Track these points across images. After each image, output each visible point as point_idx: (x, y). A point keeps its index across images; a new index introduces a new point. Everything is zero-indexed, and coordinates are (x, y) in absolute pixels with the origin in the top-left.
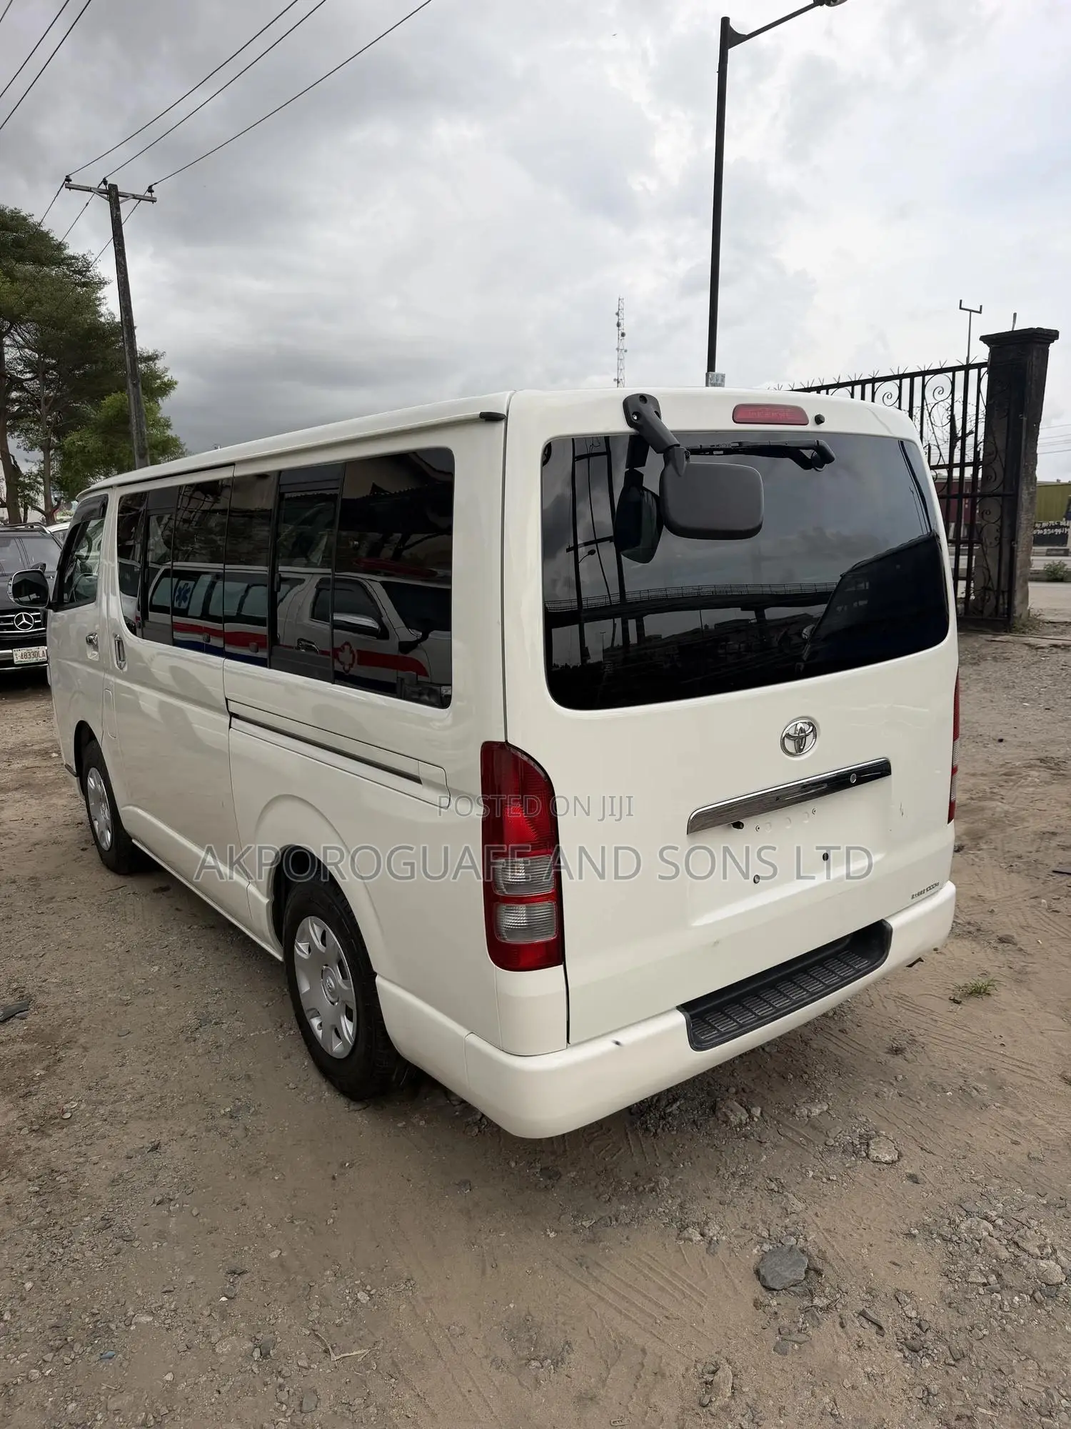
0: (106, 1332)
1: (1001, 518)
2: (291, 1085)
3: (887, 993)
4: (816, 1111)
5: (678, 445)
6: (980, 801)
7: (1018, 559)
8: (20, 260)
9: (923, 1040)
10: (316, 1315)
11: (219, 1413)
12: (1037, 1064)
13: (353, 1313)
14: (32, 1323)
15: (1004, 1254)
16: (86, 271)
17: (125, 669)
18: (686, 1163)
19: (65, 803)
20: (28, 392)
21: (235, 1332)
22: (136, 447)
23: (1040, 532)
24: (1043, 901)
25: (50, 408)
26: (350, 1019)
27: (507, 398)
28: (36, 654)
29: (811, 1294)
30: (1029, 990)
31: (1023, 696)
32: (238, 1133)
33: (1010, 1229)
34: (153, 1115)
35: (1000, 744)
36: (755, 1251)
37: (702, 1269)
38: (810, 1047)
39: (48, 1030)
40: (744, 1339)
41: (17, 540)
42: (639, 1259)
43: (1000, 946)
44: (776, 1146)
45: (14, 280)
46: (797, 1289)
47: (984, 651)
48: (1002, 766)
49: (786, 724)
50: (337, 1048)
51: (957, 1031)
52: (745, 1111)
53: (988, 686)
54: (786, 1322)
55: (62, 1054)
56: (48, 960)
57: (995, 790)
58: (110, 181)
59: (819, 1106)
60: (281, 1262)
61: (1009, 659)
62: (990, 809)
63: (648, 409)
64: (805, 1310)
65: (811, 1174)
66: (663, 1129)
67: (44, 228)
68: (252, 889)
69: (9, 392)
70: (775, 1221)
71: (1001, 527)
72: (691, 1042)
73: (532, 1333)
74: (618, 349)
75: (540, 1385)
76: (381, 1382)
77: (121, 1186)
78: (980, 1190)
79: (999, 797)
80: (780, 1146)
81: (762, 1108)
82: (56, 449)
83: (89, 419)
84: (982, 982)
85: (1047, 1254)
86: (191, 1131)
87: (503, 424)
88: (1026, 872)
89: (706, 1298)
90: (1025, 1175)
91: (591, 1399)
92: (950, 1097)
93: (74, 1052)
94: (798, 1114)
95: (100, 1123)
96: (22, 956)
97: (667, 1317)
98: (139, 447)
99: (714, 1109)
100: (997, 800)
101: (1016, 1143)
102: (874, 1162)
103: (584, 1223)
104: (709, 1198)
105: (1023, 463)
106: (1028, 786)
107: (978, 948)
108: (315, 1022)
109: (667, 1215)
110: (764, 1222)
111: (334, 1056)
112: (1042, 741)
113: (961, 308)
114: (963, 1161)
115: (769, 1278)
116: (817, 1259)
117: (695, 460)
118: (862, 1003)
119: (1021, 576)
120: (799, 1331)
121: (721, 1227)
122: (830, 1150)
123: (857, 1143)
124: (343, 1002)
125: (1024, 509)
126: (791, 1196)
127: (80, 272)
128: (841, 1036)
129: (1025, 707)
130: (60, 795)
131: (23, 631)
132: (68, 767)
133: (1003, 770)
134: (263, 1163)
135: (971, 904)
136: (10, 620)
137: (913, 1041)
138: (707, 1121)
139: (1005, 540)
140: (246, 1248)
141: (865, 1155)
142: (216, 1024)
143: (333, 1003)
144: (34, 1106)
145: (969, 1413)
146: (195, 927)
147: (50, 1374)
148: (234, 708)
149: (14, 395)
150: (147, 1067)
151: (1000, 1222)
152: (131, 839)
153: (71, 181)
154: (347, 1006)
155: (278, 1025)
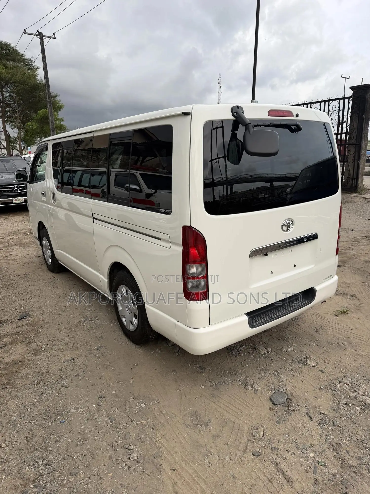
0: (61, 415)
1: (355, 152)
2: (116, 340)
3: (313, 313)
4: (289, 350)
5: (250, 124)
6: (345, 250)
7: (360, 167)
8: (8, 60)
9: (325, 328)
10: (128, 410)
11: (99, 439)
12: (363, 336)
13: (140, 410)
14: (38, 412)
15: (352, 394)
16: (31, 64)
17: (56, 203)
18: (246, 366)
19: (34, 250)
20: (12, 108)
21: (102, 415)
22: (51, 128)
23: (367, 158)
24: (366, 283)
25: (20, 114)
26: (136, 318)
27: (192, 107)
28: (20, 200)
29: (288, 406)
30: (361, 312)
31: (360, 215)
32: (100, 355)
33: (354, 387)
34: (71, 349)
35: (352, 231)
36: (270, 393)
37: (253, 398)
38: (287, 330)
39: (35, 322)
40: (266, 419)
41: (12, 160)
42: (232, 395)
43: (351, 298)
44: (276, 361)
45: (6, 68)
46: (284, 405)
47: (347, 199)
48: (353, 239)
49: (283, 221)
50: (131, 328)
51: (336, 325)
52: (265, 349)
53: (348, 211)
54: (280, 414)
55: (40, 330)
56: (33, 300)
57: (350, 247)
58: (40, 31)
59: (290, 348)
60: (116, 395)
61: (356, 202)
62: (349, 253)
63: (239, 111)
64: (286, 411)
65: (288, 369)
66: (238, 355)
67: (16, 49)
68: (102, 276)
69: (6, 108)
70: (276, 384)
71: (355, 156)
72: (249, 325)
73: (198, 417)
74: (219, 92)
75: (201, 432)
76: (150, 431)
77: (63, 371)
78: (344, 375)
79: (351, 249)
80: (277, 361)
81: (271, 348)
82: (23, 128)
83: (34, 118)
84: (345, 309)
85: (366, 395)
86: (84, 354)
87: (190, 116)
88: (360, 274)
89: (254, 407)
90: (359, 371)
91: (217, 436)
92: (334, 346)
93: (43, 330)
94: (283, 351)
95: (54, 352)
96: (24, 299)
97: (241, 413)
98: (52, 128)
99: (255, 349)
100: (351, 250)
101: (356, 360)
102: (309, 366)
103: (213, 384)
104: (254, 376)
105: (363, 133)
106: (361, 245)
107: (344, 299)
108: (124, 320)
109: (240, 381)
110: (273, 384)
111: (130, 330)
112: (366, 230)
113: (342, 77)
114: (338, 366)
115: (274, 401)
116: (290, 396)
117: (256, 129)
118: (305, 316)
119: (361, 173)
120: (284, 417)
121: (258, 386)
122: (294, 362)
123: (303, 360)
124: (133, 312)
125: (363, 149)
126: (281, 376)
127: (29, 65)
128: (298, 326)
129: (361, 219)
130: (32, 247)
131: (16, 192)
132: (35, 237)
133: (353, 240)
134: (108, 364)
135: (342, 284)
136: (11, 188)
137: (322, 328)
138: (253, 352)
139: (356, 161)
140: (104, 390)
141: (306, 364)
142: (90, 320)
143: (130, 313)
144: (33, 346)
145: (339, 442)
146: (81, 290)
147: (45, 427)
148: (95, 216)
149: (7, 109)
150: (68, 334)
151: (350, 385)
152: (58, 261)
153: (26, 31)
154: (135, 314)
155: (111, 321)
